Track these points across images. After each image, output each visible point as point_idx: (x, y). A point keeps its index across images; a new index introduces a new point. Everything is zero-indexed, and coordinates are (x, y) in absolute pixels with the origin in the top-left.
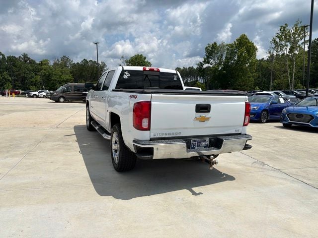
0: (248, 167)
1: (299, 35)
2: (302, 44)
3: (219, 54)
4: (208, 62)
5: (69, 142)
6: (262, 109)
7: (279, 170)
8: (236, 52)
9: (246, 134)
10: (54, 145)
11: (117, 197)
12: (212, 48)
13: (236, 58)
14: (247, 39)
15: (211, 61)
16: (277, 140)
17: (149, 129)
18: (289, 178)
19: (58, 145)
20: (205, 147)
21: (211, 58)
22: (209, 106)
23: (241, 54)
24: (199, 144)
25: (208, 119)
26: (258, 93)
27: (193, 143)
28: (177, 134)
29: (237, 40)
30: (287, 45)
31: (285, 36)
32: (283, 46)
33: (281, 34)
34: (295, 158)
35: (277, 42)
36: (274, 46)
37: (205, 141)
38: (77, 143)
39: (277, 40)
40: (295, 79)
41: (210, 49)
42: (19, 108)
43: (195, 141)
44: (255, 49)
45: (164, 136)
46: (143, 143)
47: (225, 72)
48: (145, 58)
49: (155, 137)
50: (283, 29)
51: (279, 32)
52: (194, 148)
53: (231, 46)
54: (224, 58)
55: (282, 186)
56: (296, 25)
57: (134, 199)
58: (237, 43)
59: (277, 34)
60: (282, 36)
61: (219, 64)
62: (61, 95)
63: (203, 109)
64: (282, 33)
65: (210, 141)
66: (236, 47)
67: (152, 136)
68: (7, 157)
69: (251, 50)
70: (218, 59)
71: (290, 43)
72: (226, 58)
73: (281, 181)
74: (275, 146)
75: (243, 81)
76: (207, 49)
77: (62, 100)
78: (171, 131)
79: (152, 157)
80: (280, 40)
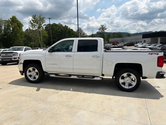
1: (42, 21)
2: (43, 26)
13: (11, 29)
14: (16, 19)
29: (10, 18)
30: (37, 26)
31: (36, 20)
32: (35, 26)
33: (33, 20)
35: (32, 23)
36: (31, 25)
40: (43, 42)
44: (22, 25)
47: (6, 37)
50: (34, 17)
51: (32, 18)
54: (3, 28)
56: (40, 16)
58: (10, 20)
60: (34, 20)
64: (34, 19)
66: (11, 23)
69: (20, 25)
71: (38, 24)
72: (5, 28)
75: (18, 43)
80: (34, 22)
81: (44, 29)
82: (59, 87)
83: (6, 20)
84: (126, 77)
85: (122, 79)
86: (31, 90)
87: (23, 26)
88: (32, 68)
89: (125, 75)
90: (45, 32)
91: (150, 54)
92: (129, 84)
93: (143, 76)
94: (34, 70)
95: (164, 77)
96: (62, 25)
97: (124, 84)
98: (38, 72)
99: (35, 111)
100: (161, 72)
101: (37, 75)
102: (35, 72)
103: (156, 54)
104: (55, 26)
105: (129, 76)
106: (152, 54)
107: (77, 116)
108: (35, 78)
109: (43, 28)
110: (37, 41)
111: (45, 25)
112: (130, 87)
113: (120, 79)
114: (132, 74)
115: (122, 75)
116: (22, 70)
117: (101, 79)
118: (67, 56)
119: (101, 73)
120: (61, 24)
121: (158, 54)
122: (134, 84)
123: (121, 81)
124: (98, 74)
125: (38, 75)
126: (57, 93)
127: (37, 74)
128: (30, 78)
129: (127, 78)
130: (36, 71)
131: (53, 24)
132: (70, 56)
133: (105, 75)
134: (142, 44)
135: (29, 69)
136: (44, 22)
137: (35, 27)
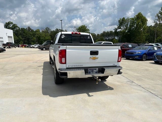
0: (123, 84)
3: (126, 24)
4: (120, 28)
5: (39, 69)
6: (144, 53)
7: (140, 85)
8: (135, 22)
9: (120, 66)
10: (32, 71)
11: (51, 96)
12: (122, 21)
13: (135, 26)
14: (142, 15)
15: (122, 27)
16: (147, 70)
17: (65, 63)
18: (143, 90)
19: (33, 71)
20: (96, 72)
21: (121, 26)
22: (98, 52)
23: (138, 23)
24: (93, 71)
25: (97, 58)
26: (146, 44)
27: (89, 70)
28: (80, 66)
29: (136, 16)
34: (152, 80)
37: (96, 69)
38: (43, 70)
39: (159, 15)
41: (121, 21)
42: (23, 53)
43: (90, 70)
44: (146, 20)
45: (73, 67)
46: (62, 70)
47: (129, 33)
48: (86, 27)
49: (69, 67)
52: (90, 73)
53: (133, 19)
54: (129, 26)
55: (137, 94)
57: (58, 97)
58: (136, 17)
59: (160, 11)
61: (126, 29)
62: (44, 47)
63: (94, 53)
65: (99, 70)
66: (136, 20)
67: (67, 67)
68: (8, 76)
69: (144, 21)
70: (125, 26)
72: (130, 26)
73: (138, 91)
74: (144, 73)
75: (139, 38)
76: (119, 21)
77: (44, 49)
78: (77, 64)
79: (67, 77)
83: (132, 18)
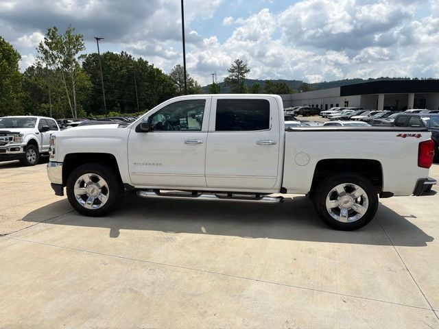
1: (74, 47)
2: (79, 58)
30: (61, 58)
31: (56, 44)
32: (56, 58)
33: (50, 41)
35: (46, 51)
36: (44, 56)
40: (77, 103)
50: (51, 34)
51: (46, 37)
56: (68, 32)
59: (45, 39)
60: (52, 43)
64: (52, 39)
69: (11, 56)
71: (64, 54)
80: (51, 49)
81: (81, 67)
82: (168, 223)
84: (343, 194)
85: (331, 199)
86: (95, 235)
87: (20, 57)
88: (90, 175)
89: (340, 188)
90: (84, 76)
91: (400, 135)
92: (349, 211)
93: (385, 189)
94: (95, 180)
95: (434, 193)
96: (130, 56)
97: (337, 210)
98: (107, 186)
99: (131, 290)
100: (427, 180)
101: (105, 194)
102: (98, 185)
103: (414, 135)
104: (111, 59)
105: (349, 190)
106: (405, 136)
107: (248, 298)
108: (97, 202)
109: (77, 64)
110: (61, 100)
111: (82, 56)
112: (351, 218)
113: (328, 198)
114: (356, 187)
115: (334, 189)
116: (60, 182)
117: (278, 200)
118: (187, 142)
119: (278, 186)
120: (129, 54)
121: (419, 136)
122: (362, 210)
123: (330, 204)
124: (272, 189)
125: (108, 194)
126: (168, 239)
127: (104, 190)
128: (84, 202)
129: (345, 197)
130: (102, 182)
131: (105, 55)
132: (195, 142)
133: (288, 191)
134: (341, 110)
135: (80, 179)
136: (81, 49)
137: (54, 63)
